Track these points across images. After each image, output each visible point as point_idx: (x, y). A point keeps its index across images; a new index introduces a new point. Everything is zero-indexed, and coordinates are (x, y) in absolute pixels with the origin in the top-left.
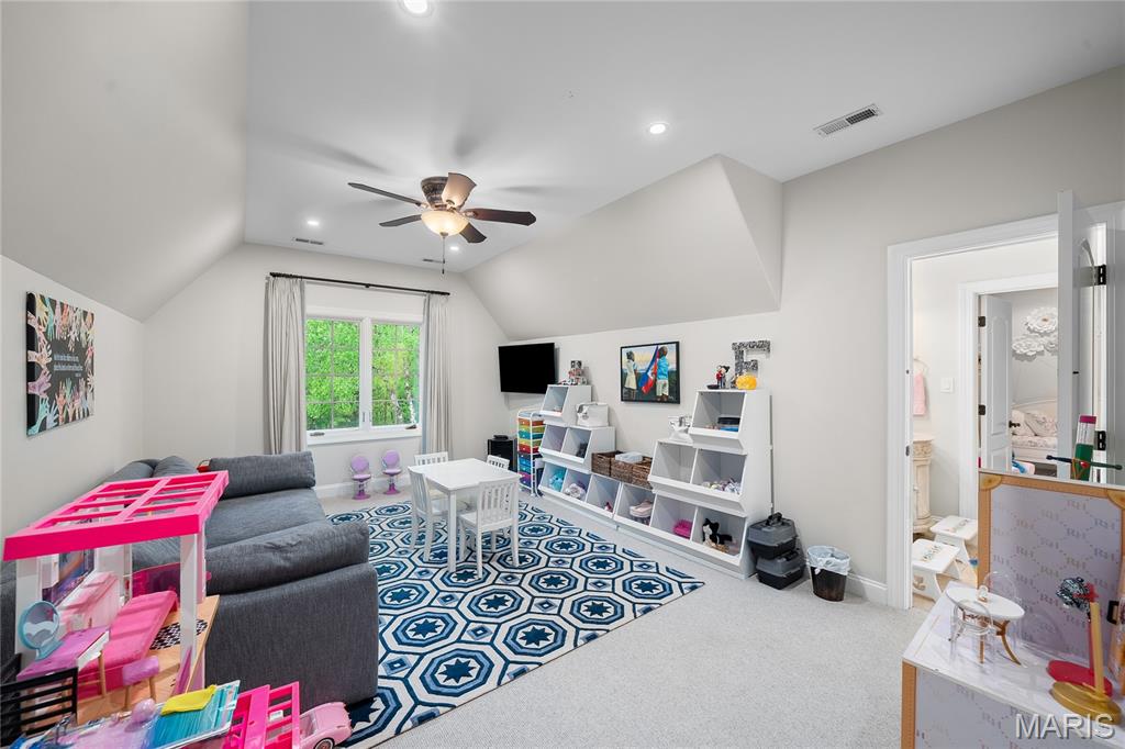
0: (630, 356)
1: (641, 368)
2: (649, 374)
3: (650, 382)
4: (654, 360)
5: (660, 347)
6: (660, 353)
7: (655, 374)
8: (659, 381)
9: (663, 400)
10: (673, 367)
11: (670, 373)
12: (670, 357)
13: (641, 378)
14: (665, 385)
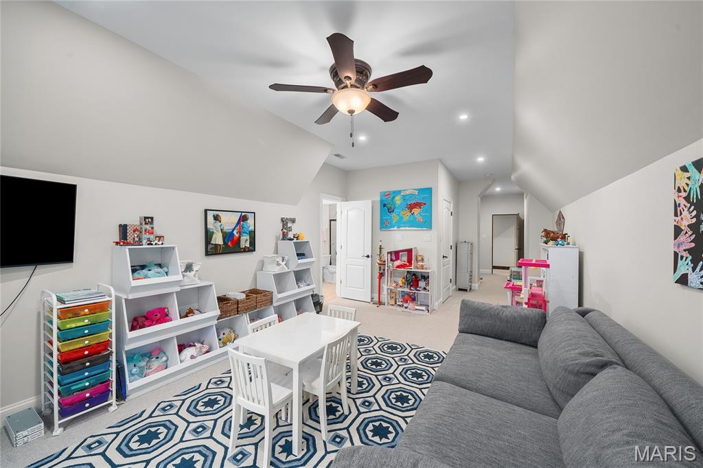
0: (216, 218)
1: (228, 228)
2: (235, 232)
3: (235, 239)
4: (239, 223)
5: (243, 214)
6: (243, 218)
7: (240, 232)
8: (242, 238)
9: (246, 250)
10: (252, 228)
11: (250, 232)
12: (250, 222)
13: (227, 236)
14: (247, 240)
